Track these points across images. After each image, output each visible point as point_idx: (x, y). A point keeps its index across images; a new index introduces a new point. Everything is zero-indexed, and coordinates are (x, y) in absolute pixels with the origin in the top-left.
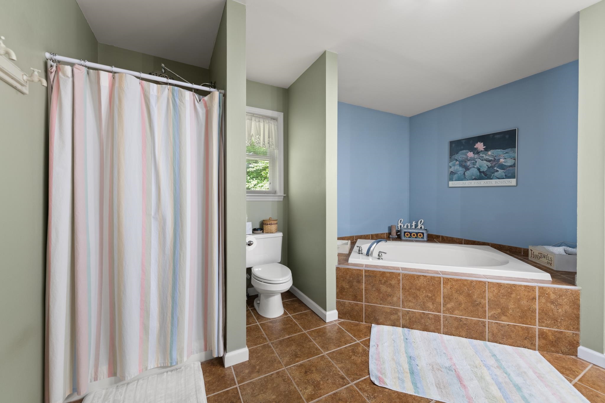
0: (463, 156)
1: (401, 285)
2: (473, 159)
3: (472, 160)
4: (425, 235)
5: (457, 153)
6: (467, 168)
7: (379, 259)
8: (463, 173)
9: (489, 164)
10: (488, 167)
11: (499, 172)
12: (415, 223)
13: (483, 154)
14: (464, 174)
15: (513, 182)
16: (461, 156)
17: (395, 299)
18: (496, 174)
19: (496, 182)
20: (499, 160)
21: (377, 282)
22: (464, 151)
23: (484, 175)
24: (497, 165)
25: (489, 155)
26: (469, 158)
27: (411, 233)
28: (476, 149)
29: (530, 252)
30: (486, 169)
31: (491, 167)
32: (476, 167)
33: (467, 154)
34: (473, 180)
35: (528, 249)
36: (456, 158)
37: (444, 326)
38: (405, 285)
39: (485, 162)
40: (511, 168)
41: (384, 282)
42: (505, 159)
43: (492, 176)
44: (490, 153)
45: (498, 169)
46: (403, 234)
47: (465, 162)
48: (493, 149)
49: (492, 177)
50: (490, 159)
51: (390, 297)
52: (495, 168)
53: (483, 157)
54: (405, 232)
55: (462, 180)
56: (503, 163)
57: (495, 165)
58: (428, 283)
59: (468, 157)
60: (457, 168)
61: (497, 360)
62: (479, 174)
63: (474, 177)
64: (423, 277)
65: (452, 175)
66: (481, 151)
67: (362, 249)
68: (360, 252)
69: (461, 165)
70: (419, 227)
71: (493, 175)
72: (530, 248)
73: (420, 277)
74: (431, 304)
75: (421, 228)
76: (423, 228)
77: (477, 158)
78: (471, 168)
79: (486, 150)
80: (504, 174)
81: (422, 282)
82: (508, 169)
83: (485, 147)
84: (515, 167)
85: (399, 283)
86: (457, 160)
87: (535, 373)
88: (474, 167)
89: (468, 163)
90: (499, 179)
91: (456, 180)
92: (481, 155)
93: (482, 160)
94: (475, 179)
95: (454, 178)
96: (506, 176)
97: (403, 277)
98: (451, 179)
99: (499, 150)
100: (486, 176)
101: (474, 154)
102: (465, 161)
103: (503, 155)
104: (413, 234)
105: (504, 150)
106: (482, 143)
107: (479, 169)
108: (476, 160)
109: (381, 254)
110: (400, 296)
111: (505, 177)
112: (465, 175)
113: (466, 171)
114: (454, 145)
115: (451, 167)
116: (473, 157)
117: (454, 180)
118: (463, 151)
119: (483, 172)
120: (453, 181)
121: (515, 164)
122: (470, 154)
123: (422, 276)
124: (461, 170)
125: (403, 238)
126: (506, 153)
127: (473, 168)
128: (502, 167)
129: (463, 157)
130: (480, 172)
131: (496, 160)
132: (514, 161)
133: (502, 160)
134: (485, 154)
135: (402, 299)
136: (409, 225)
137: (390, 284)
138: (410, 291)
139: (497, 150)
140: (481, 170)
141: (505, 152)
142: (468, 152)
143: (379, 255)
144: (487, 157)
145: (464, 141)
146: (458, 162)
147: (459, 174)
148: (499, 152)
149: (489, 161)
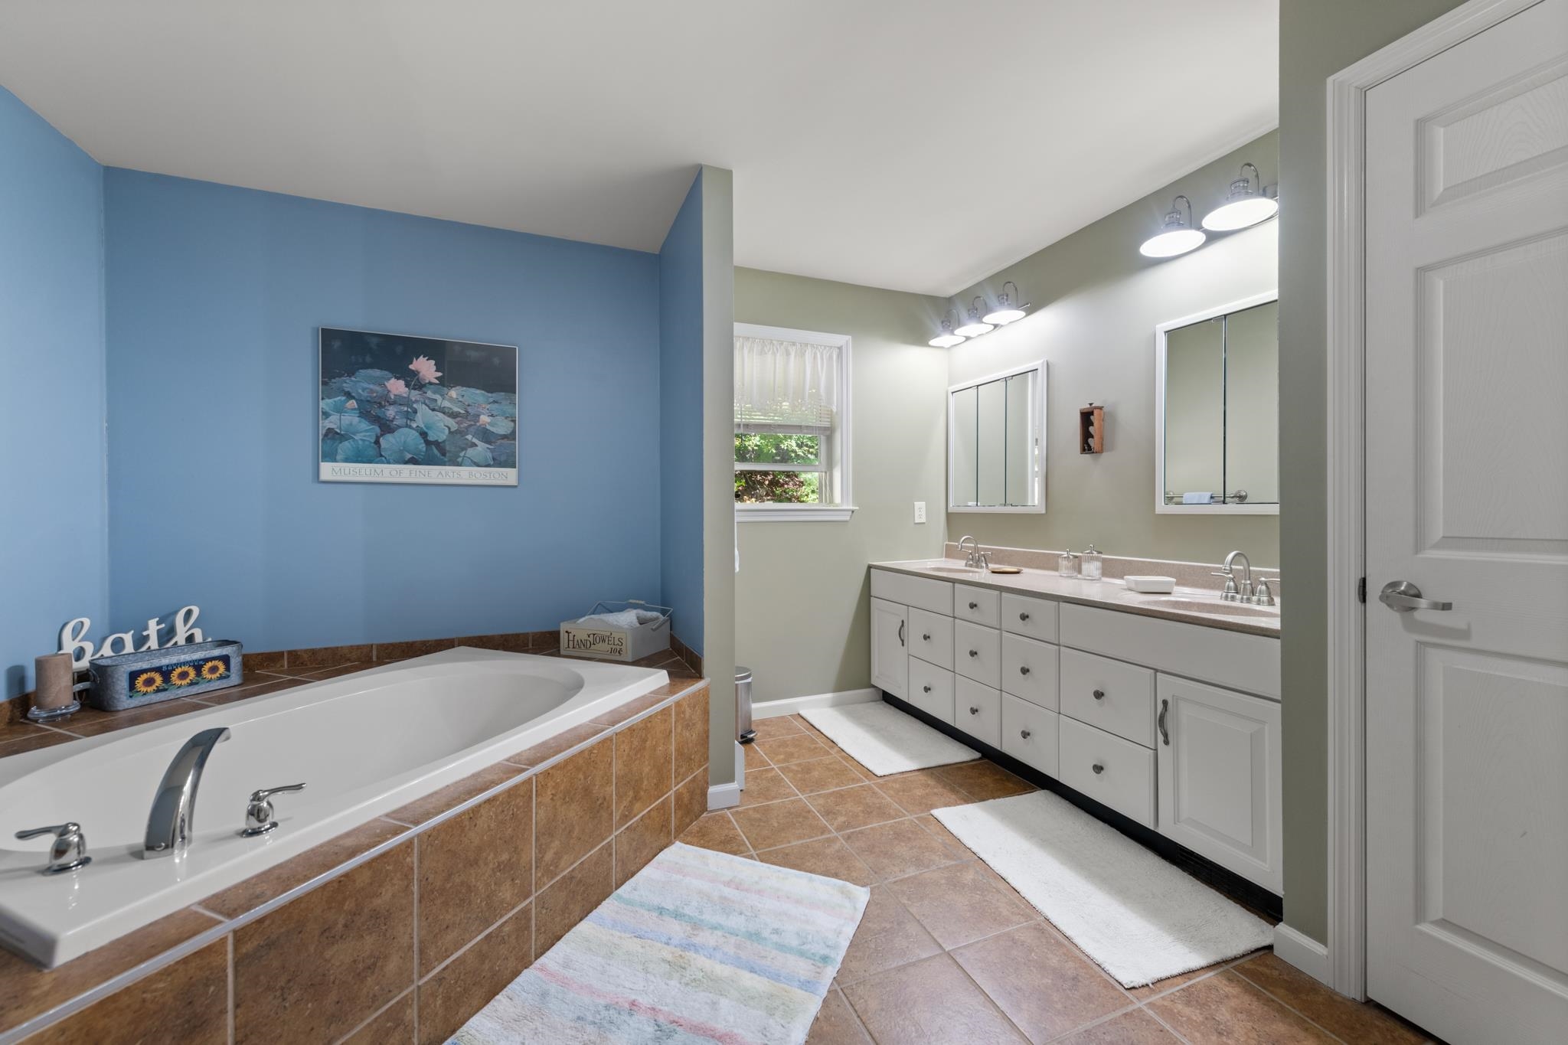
0: (371, 386)
1: (415, 888)
2: (406, 402)
3: (400, 405)
4: (236, 662)
5: (351, 374)
6: (386, 427)
7: (256, 832)
8: (373, 441)
9: (452, 423)
10: (450, 432)
11: (479, 448)
12: (158, 623)
13: (434, 392)
14: (377, 442)
15: (508, 476)
16: (366, 385)
17: (392, 966)
18: (470, 452)
19: (470, 474)
20: (479, 416)
21: (312, 949)
22: (377, 373)
23: (434, 452)
24: (472, 429)
25: (451, 399)
26: (392, 397)
27: (166, 673)
28: (415, 374)
29: (563, 637)
30: (445, 437)
31: (457, 432)
32: (414, 425)
33: (386, 383)
34: (406, 463)
35: (558, 633)
36: (347, 390)
37: (538, 930)
38: (431, 877)
39: (440, 415)
40: (505, 442)
41: (346, 926)
42: (492, 416)
43: (460, 457)
44: (453, 393)
45: (475, 440)
46: (122, 683)
47: (381, 406)
48: (463, 386)
49: (460, 460)
50: (456, 409)
51: (373, 973)
52: (469, 437)
53: (436, 400)
54: (134, 676)
55: (370, 462)
56: (488, 427)
57: (467, 428)
58: (500, 818)
59: (389, 391)
60: (349, 419)
61: (677, 915)
62: (422, 447)
63: (408, 456)
64: (487, 806)
65: (331, 443)
66: (430, 383)
67: (81, 837)
68: (71, 857)
69: (364, 414)
70: (180, 638)
71: (462, 454)
72: (564, 627)
73: (478, 812)
74: (508, 883)
75: (190, 639)
76: (199, 638)
77: (416, 401)
78: (399, 427)
79: (444, 382)
80: (489, 455)
81: (486, 825)
82: (499, 442)
83: (440, 374)
84: (514, 439)
85: (407, 886)
86: (349, 396)
87: (728, 884)
88: (410, 427)
89: (391, 412)
90: (478, 466)
91: (347, 460)
92: (429, 394)
93: (433, 410)
94: (413, 461)
95: (339, 451)
96: (494, 459)
97: (424, 847)
98: (330, 456)
99: (478, 391)
100: (444, 454)
101: (407, 385)
102: (380, 403)
103: (488, 406)
104: (179, 670)
105: (490, 395)
106: (433, 362)
107: (424, 435)
108: (415, 406)
109: (269, 804)
110: (412, 938)
111: (492, 463)
112: (379, 447)
113: (382, 435)
114: (337, 344)
115: (326, 415)
116: (405, 395)
117: (338, 457)
118: (370, 372)
119: (437, 444)
120: (335, 461)
121: (514, 432)
122: (397, 387)
123: (485, 802)
124: (365, 430)
125: (124, 701)
126: (495, 402)
127: (407, 429)
128: (486, 436)
129: (372, 391)
130: (428, 443)
131: (467, 416)
132: (512, 424)
133: (484, 419)
134: (442, 395)
135: (421, 942)
136: (128, 638)
137: (375, 915)
138: (449, 886)
139: (473, 390)
140: (430, 438)
141: (491, 400)
142: (389, 379)
143: (255, 812)
144: (446, 404)
145: (375, 340)
146: (353, 404)
147: (360, 442)
148: (475, 396)
149: (453, 415)
